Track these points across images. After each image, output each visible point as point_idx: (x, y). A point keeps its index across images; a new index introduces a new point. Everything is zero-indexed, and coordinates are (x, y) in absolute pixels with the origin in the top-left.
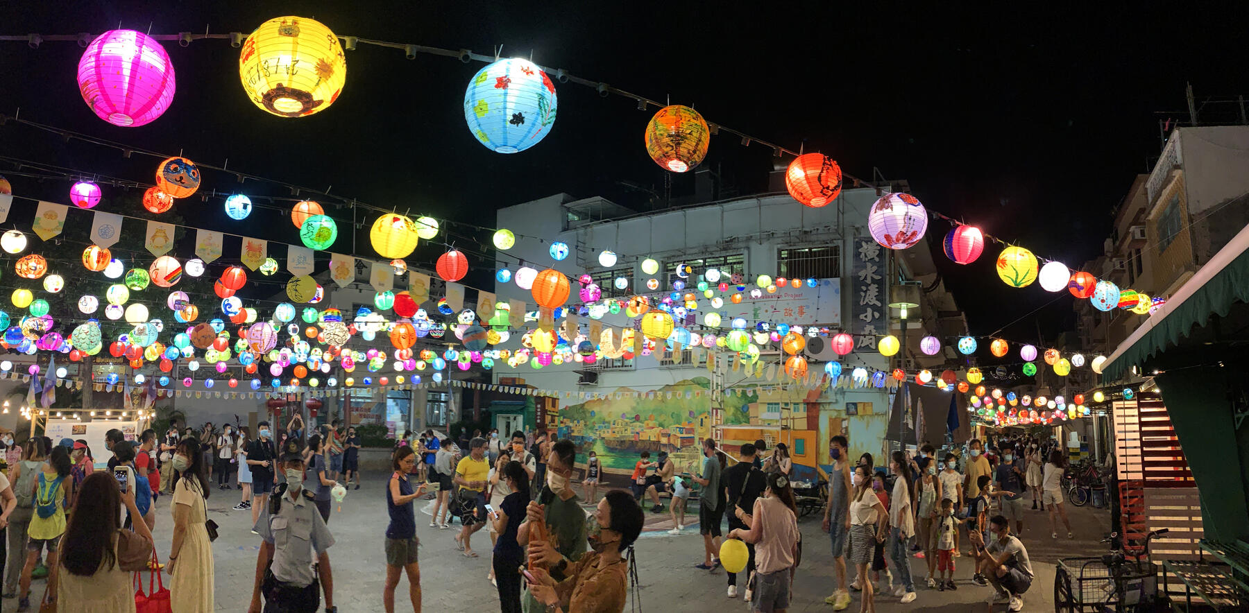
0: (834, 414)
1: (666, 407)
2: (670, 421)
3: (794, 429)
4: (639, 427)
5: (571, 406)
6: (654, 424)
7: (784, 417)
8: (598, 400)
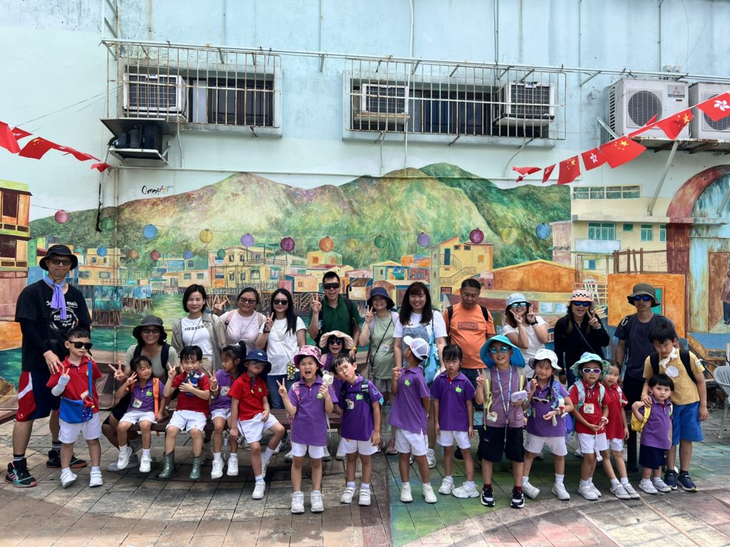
1: (361, 223)
2: (371, 253)
3: (642, 271)
4: (294, 264)
5: (75, 213)
6: (333, 260)
7: (624, 249)
8: (166, 199)
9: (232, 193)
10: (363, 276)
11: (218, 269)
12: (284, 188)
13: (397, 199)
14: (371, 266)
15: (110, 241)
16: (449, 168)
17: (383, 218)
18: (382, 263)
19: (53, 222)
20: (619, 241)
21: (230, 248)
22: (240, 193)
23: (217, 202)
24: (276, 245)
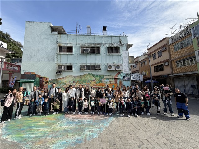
0: (120, 80)
1: (82, 79)
3: (112, 83)
8: (62, 78)
12: (74, 76)
13: (85, 77)
16: (91, 73)
18: (84, 83)
19: (51, 81)
20: (109, 80)
21: (68, 83)
23: (67, 78)
24: (73, 82)
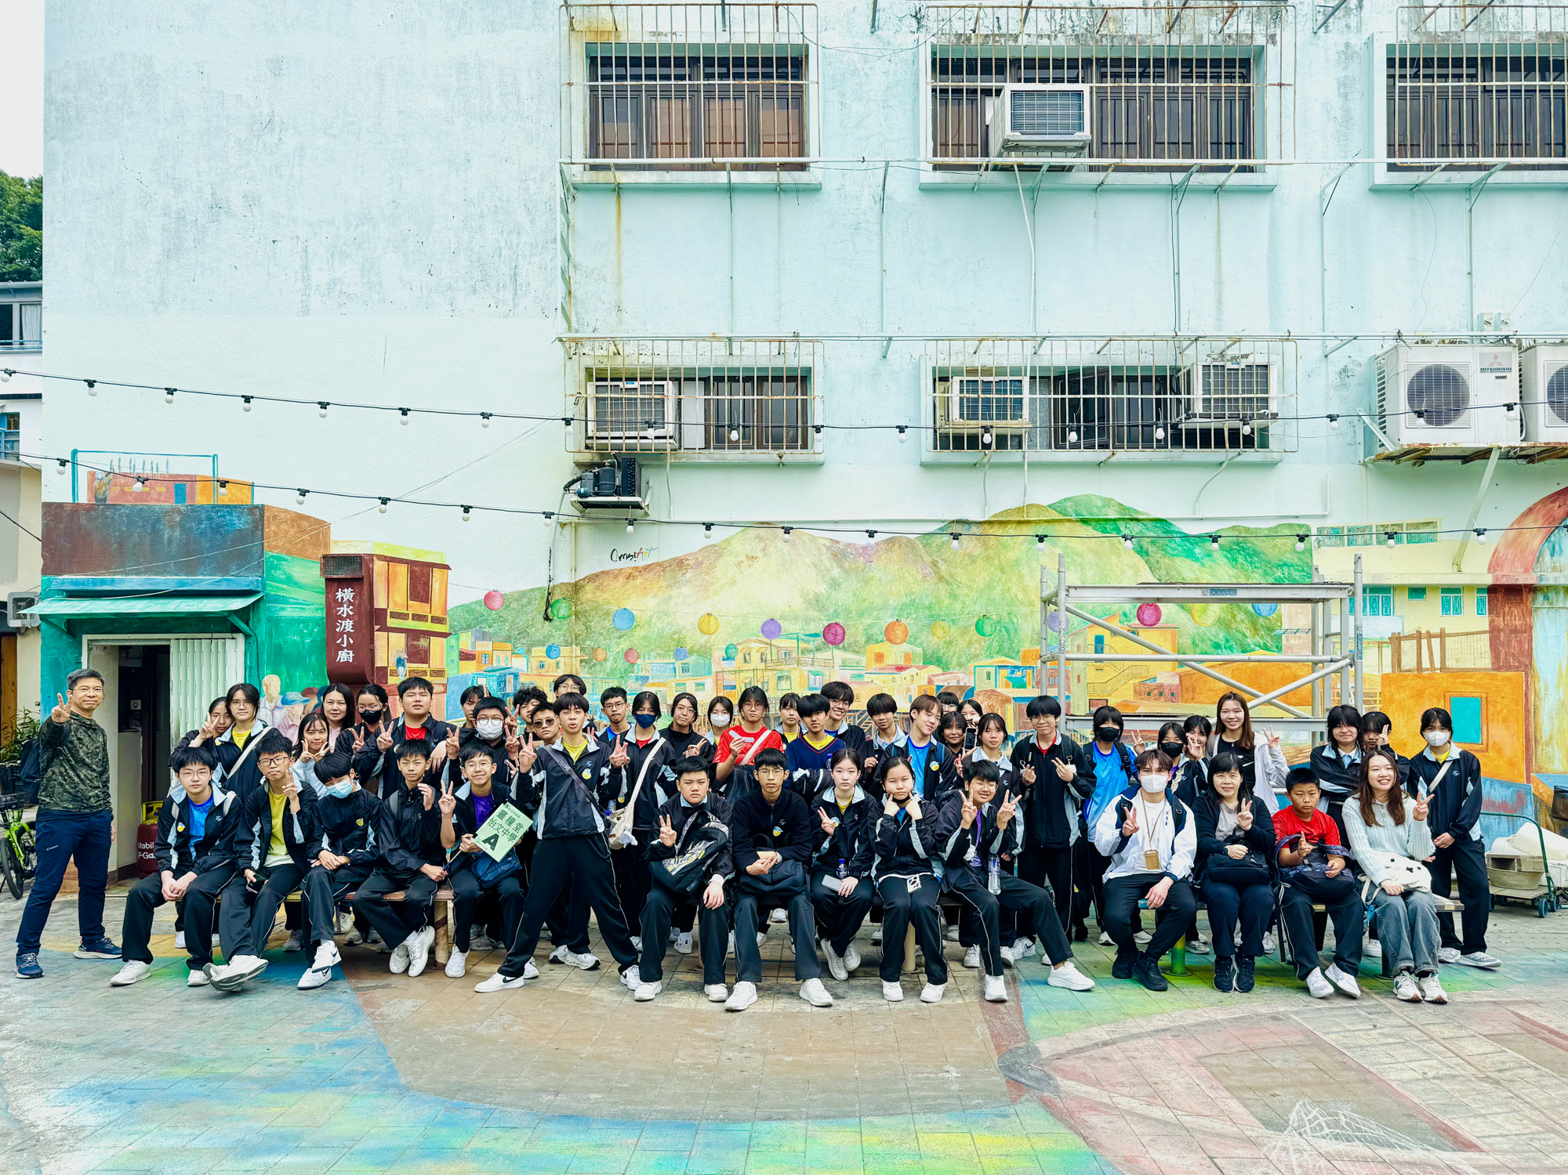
1: (954, 596)
2: (970, 643)
3: (1443, 668)
4: (844, 666)
5: (512, 594)
6: (907, 657)
7: (1409, 630)
8: (647, 568)
9: (747, 556)
10: (958, 682)
11: (726, 676)
12: (828, 543)
13: (1012, 555)
14: (972, 665)
15: (564, 635)
16: (1100, 504)
17: (989, 587)
18: (989, 661)
19: (483, 609)
20: (1402, 617)
21: (745, 642)
22: (759, 555)
23: (723, 570)
24: (816, 635)
